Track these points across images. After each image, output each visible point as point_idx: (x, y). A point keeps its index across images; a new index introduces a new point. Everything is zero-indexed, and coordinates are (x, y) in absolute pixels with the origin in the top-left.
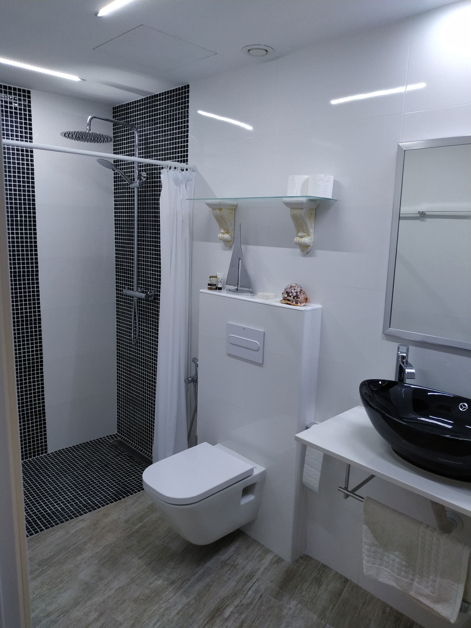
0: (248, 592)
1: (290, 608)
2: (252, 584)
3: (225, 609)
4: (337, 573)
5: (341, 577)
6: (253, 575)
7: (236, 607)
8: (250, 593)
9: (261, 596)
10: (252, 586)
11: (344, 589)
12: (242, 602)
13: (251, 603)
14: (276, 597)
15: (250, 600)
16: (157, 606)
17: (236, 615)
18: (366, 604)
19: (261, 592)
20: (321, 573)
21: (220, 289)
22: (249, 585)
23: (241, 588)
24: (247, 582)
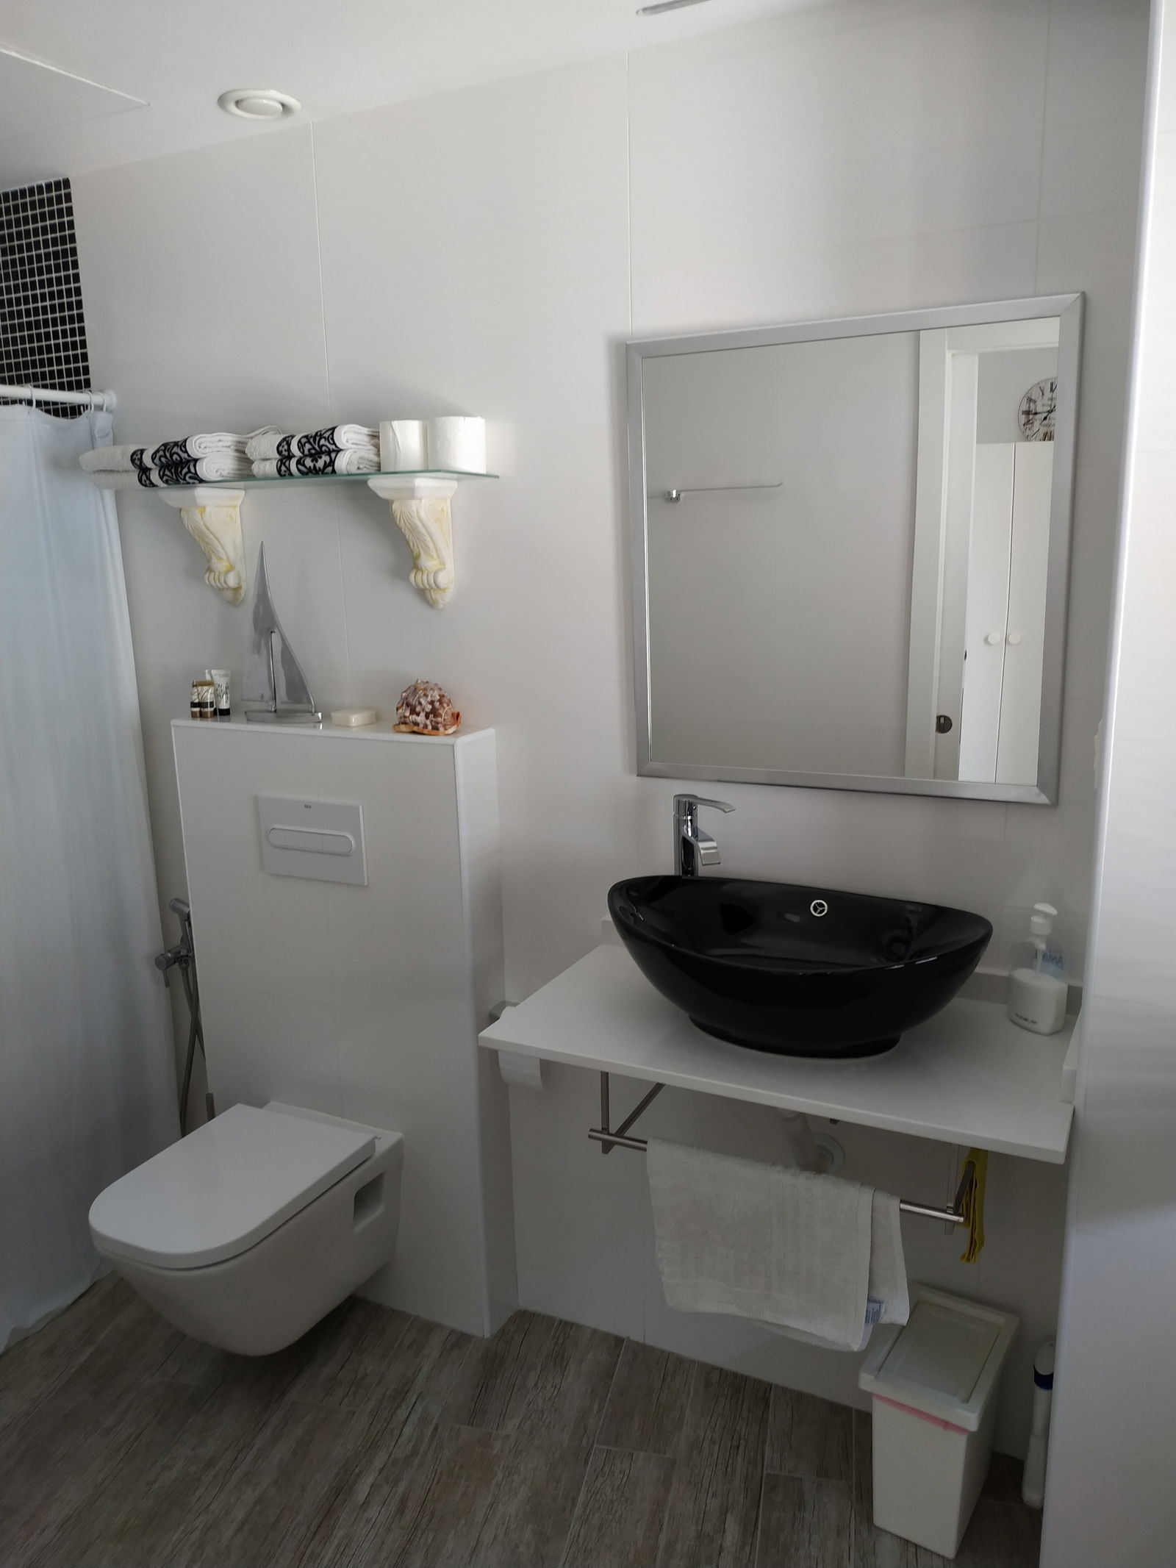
0: (402, 1430)
1: (508, 1436)
2: (409, 1410)
3: (355, 1483)
4: (595, 1331)
5: (606, 1336)
6: (406, 1389)
7: (380, 1471)
8: (407, 1431)
9: (436, 1429)
10: (410, 1413)
11: (617, 1362)
12: (393, 1456)
13: (414, 1453)
14: (472, 1420)
15: (410, 1447)
16: (182, 1528)
17: (385, 1489)
18: (669, 1379)
19: (435, 1421)
20: (561, 1340)
21: (225, 713)
22: (401, 1414)
23: (385, 1424)
24: (396, 1409)
